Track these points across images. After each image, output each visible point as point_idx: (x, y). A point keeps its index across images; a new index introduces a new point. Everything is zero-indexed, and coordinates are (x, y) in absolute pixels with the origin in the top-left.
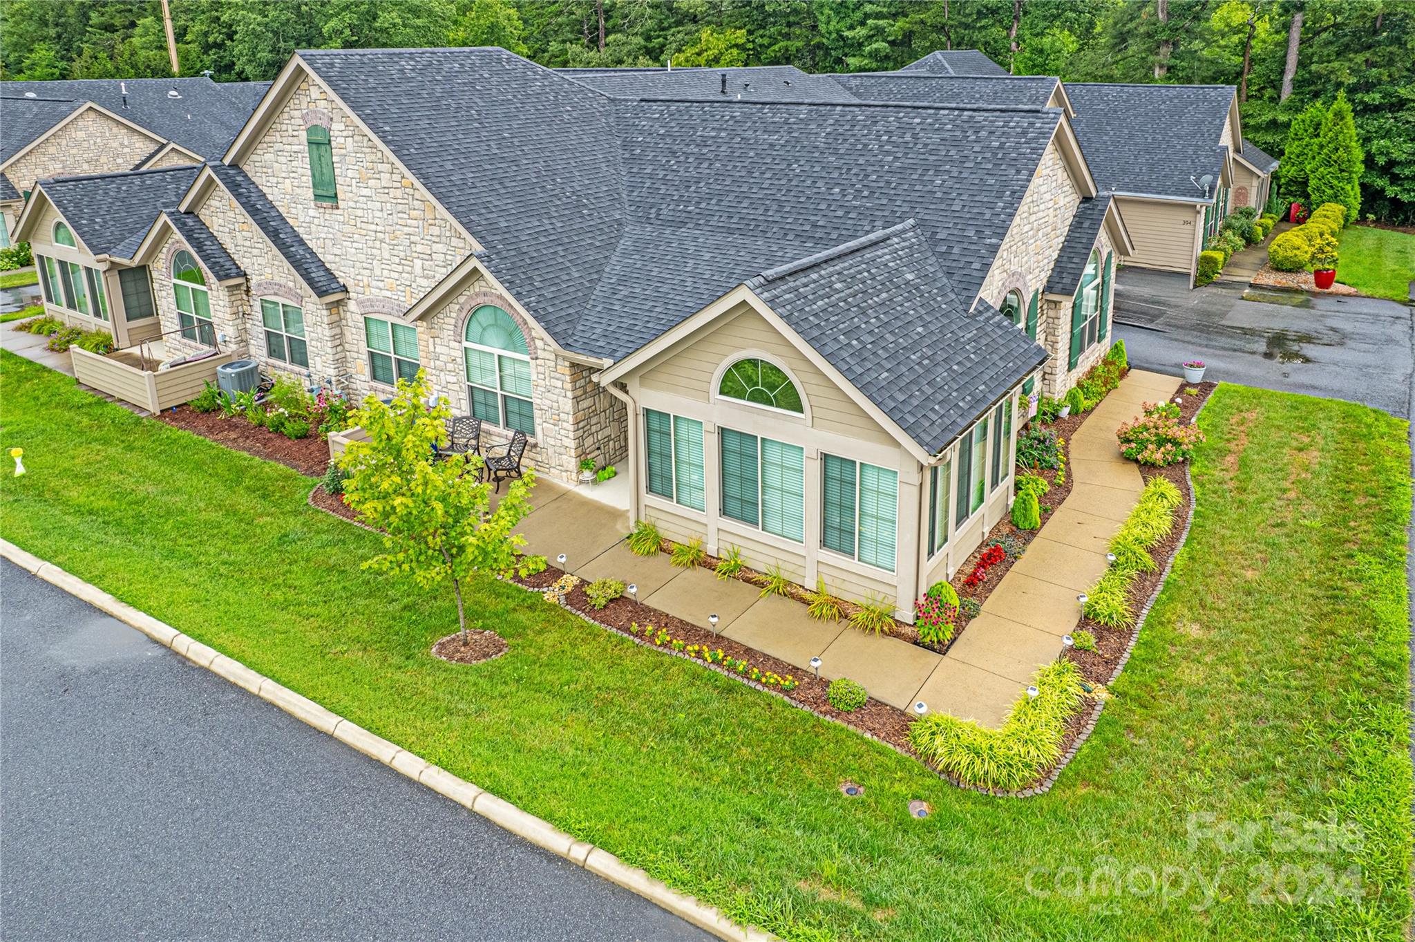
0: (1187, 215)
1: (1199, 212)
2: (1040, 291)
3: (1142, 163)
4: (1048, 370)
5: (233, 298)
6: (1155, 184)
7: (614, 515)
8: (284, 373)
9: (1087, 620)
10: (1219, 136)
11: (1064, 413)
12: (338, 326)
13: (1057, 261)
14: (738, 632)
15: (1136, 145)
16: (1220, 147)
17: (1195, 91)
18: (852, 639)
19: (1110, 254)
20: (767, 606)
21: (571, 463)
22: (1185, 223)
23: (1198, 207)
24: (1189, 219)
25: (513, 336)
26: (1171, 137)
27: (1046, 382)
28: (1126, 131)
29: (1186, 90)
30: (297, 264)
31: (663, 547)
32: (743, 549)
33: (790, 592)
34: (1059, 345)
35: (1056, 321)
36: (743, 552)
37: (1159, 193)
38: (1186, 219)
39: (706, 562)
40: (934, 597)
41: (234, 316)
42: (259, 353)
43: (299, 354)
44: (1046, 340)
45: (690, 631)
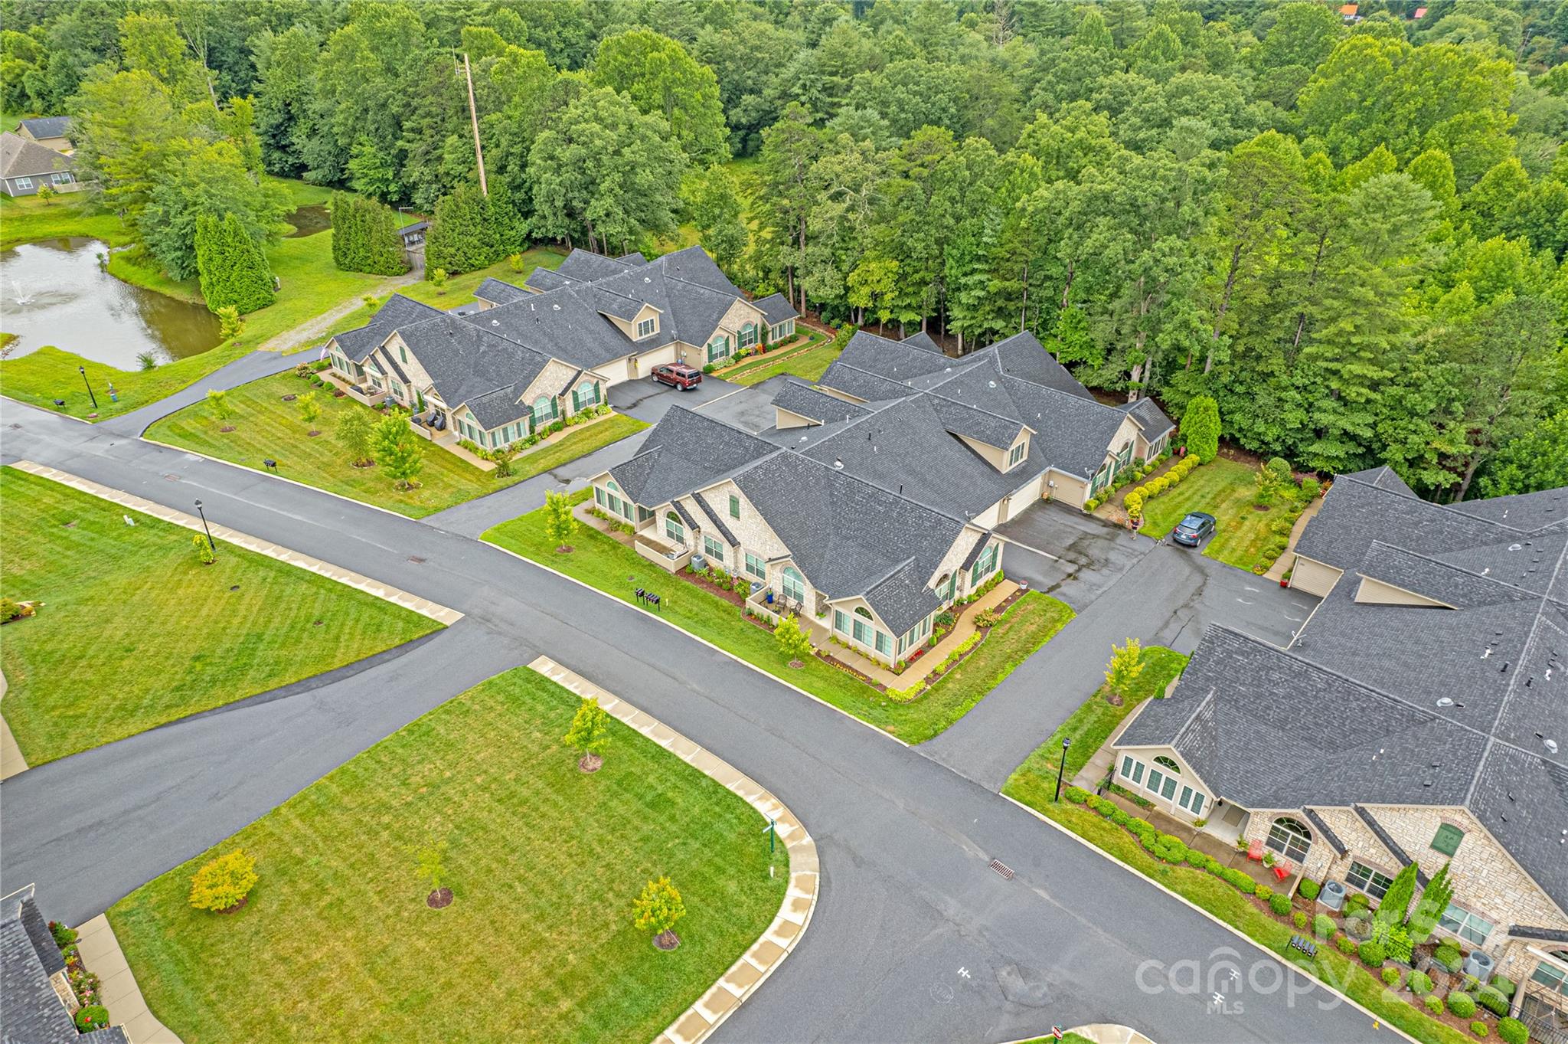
5: (694, 533)
7: (826, 630)
8: (713, 562)
9: (934, 672)
12: (735, 553)
14: (855, 666)
18: (880, 671)
20: (862, 660)
21: (814, 613)
25: (797, 576)
30: (719, 527)
31: (838, 642)
33: (868, 658)
36: (857, 647)
39: (849, 648)
40: (899, 664)
41: (694, 538)
42: (702, 551)
43: (720, 556)
45: (844, 665)
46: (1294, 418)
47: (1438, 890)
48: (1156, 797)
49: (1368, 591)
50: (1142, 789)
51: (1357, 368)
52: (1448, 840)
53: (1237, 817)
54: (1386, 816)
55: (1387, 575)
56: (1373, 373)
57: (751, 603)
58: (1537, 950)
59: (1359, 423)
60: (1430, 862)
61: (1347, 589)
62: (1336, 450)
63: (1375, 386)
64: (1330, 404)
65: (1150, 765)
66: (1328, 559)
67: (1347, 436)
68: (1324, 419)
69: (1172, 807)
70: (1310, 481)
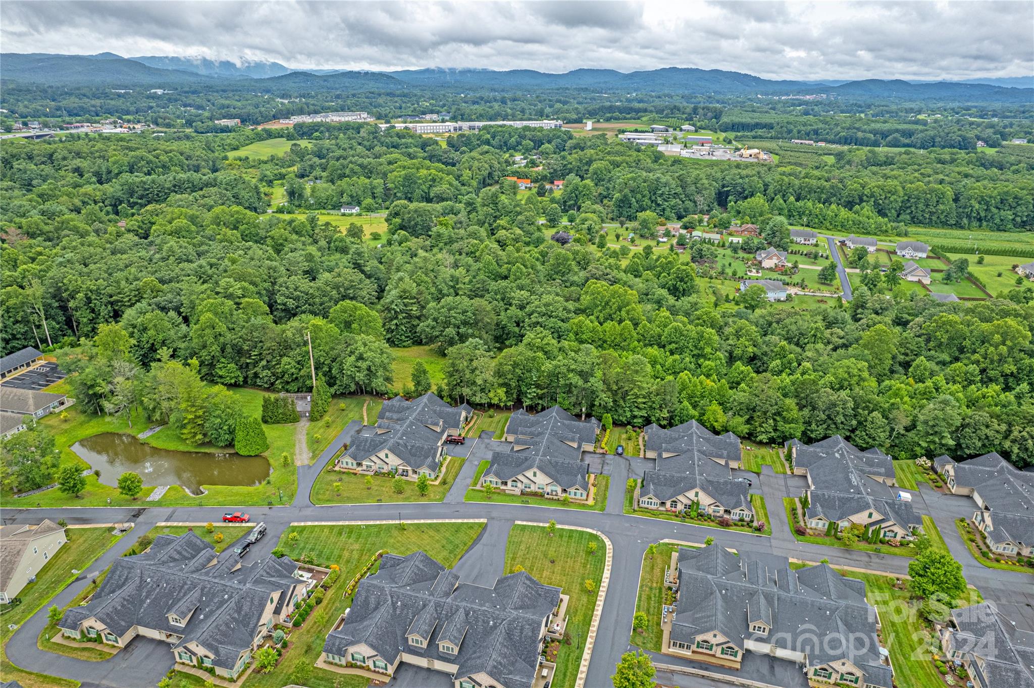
8: (529, 489)
21: (561, 494)
25: (556, 487)
30: (530, 480)
40: (586, 498)
42: (523, 488)
43: (530, 487)
46: (628, 414)
47: (698, 504)
48: (649, 506)
49: (665, 455)
50: (646, 506)
51: (640, 400)
52: (697, 495)
53: (663, 504)
54: (687, 494)
55: (667, 451)
56: (644, 400)
57: (546, 496)
58: (712, 507)
59: (643, 413)
60: (695, 499)
61: (660, 455)
62: (640, 420)
63: (644, 403)
64: (635, 409)
65: (647, 500)
66: (653, 449)
67: (641, 417)
68: (636, 413)
69: (653, 507)
70: (638, 430)
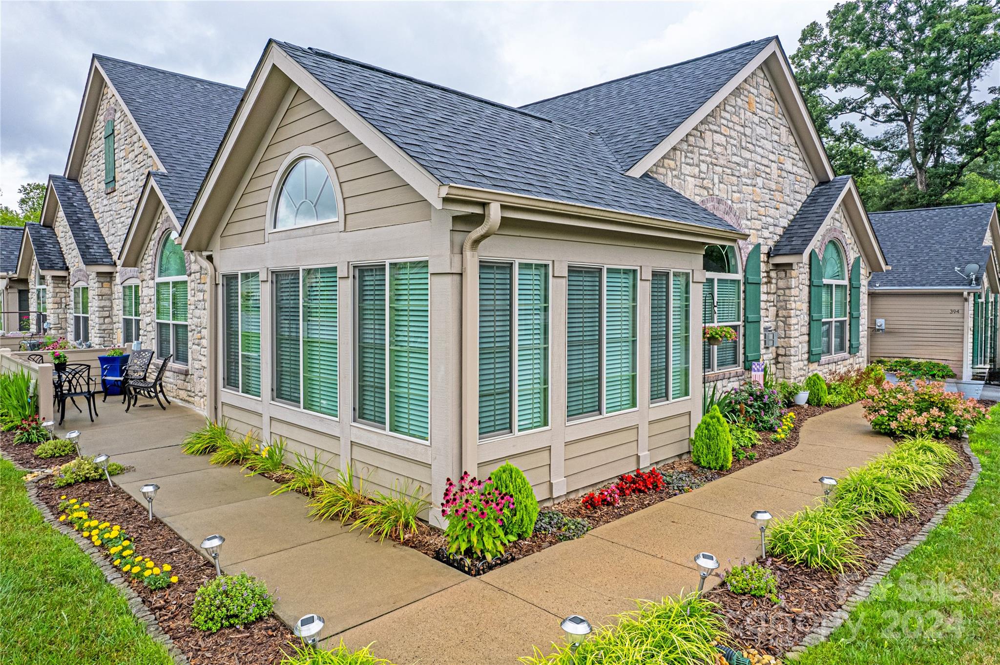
0: (954, 304)
1: (966, 300)
2: (764, 249)
3: (905, 265)
4: (781, 351)
5: (58, 290)
6: (919, 279)
9: (770, 558)
10: (982, 239)
11: (802, 397)
12: (109, 299)
13: (787, 230)
15: (898, 252)
16: (984, 247)
17: (954, 210)
19: (857, 260)
22: (953, 311)
23: (965, 294)
24: (956, 308)
26: (934, 244)
27: (780, 366)
28: (889, 243)
29: (946, 210)
32: (290, 443)
34: (793, 321)
35: (787, 291)
36: (291, 446)
37: (924, 285)
38: (953, 308)
41: (56, 306)
42: (71, 339)
43: (86, 331)
44: (777, 315)
